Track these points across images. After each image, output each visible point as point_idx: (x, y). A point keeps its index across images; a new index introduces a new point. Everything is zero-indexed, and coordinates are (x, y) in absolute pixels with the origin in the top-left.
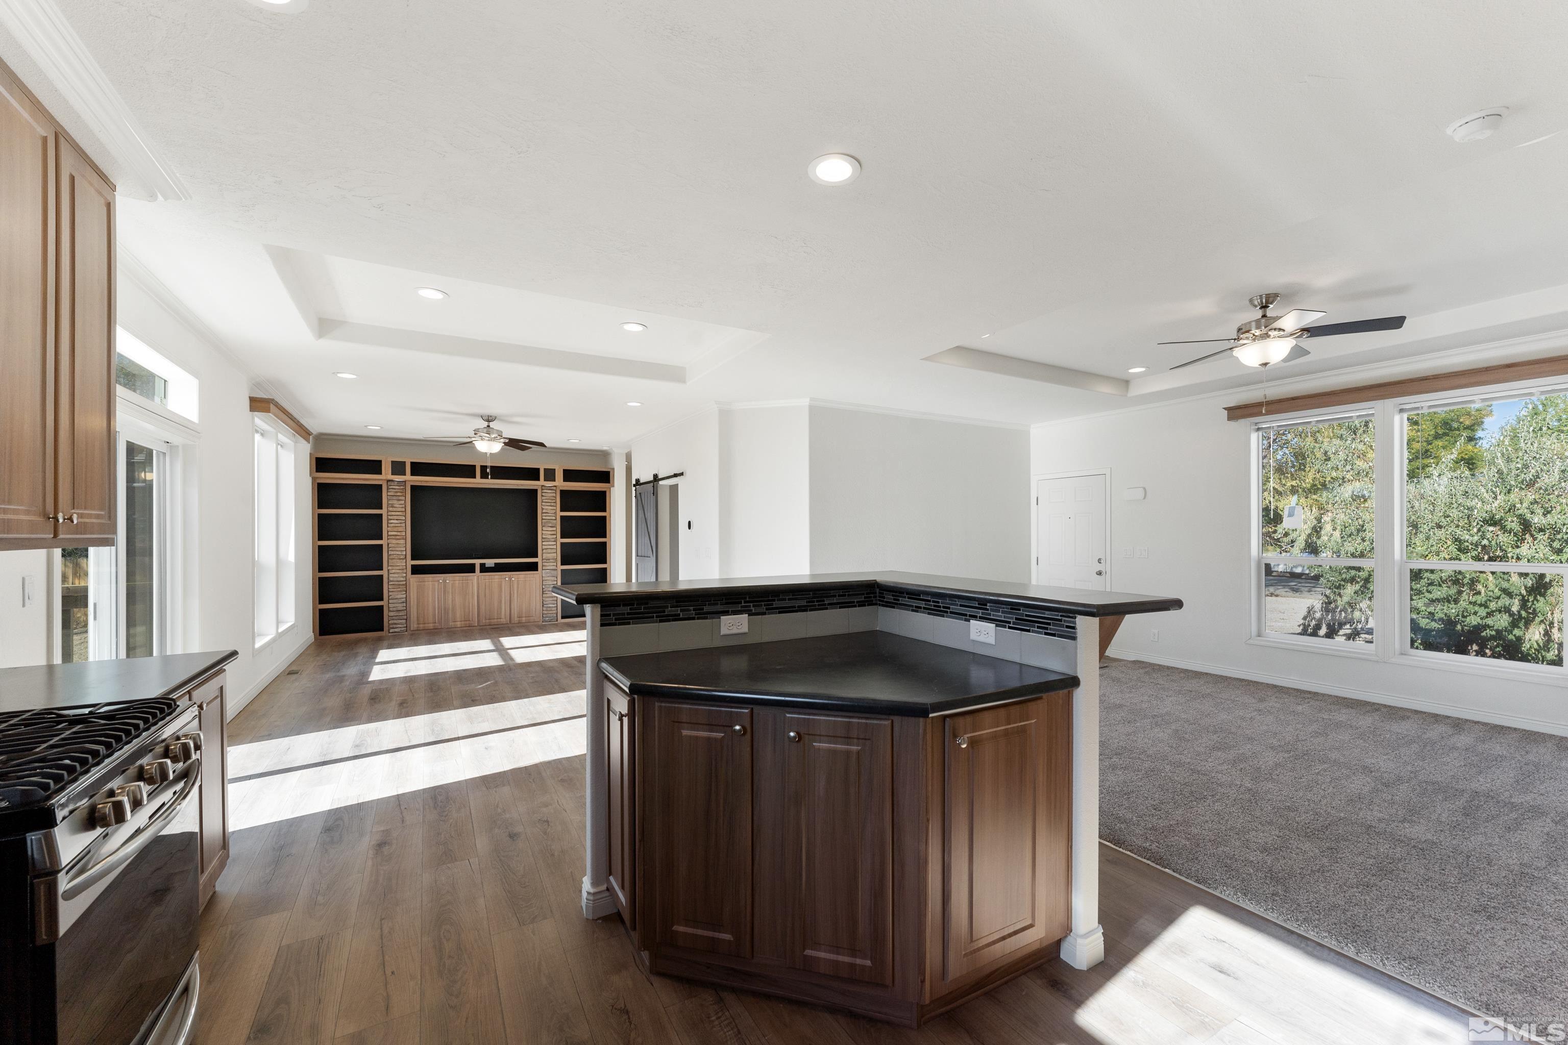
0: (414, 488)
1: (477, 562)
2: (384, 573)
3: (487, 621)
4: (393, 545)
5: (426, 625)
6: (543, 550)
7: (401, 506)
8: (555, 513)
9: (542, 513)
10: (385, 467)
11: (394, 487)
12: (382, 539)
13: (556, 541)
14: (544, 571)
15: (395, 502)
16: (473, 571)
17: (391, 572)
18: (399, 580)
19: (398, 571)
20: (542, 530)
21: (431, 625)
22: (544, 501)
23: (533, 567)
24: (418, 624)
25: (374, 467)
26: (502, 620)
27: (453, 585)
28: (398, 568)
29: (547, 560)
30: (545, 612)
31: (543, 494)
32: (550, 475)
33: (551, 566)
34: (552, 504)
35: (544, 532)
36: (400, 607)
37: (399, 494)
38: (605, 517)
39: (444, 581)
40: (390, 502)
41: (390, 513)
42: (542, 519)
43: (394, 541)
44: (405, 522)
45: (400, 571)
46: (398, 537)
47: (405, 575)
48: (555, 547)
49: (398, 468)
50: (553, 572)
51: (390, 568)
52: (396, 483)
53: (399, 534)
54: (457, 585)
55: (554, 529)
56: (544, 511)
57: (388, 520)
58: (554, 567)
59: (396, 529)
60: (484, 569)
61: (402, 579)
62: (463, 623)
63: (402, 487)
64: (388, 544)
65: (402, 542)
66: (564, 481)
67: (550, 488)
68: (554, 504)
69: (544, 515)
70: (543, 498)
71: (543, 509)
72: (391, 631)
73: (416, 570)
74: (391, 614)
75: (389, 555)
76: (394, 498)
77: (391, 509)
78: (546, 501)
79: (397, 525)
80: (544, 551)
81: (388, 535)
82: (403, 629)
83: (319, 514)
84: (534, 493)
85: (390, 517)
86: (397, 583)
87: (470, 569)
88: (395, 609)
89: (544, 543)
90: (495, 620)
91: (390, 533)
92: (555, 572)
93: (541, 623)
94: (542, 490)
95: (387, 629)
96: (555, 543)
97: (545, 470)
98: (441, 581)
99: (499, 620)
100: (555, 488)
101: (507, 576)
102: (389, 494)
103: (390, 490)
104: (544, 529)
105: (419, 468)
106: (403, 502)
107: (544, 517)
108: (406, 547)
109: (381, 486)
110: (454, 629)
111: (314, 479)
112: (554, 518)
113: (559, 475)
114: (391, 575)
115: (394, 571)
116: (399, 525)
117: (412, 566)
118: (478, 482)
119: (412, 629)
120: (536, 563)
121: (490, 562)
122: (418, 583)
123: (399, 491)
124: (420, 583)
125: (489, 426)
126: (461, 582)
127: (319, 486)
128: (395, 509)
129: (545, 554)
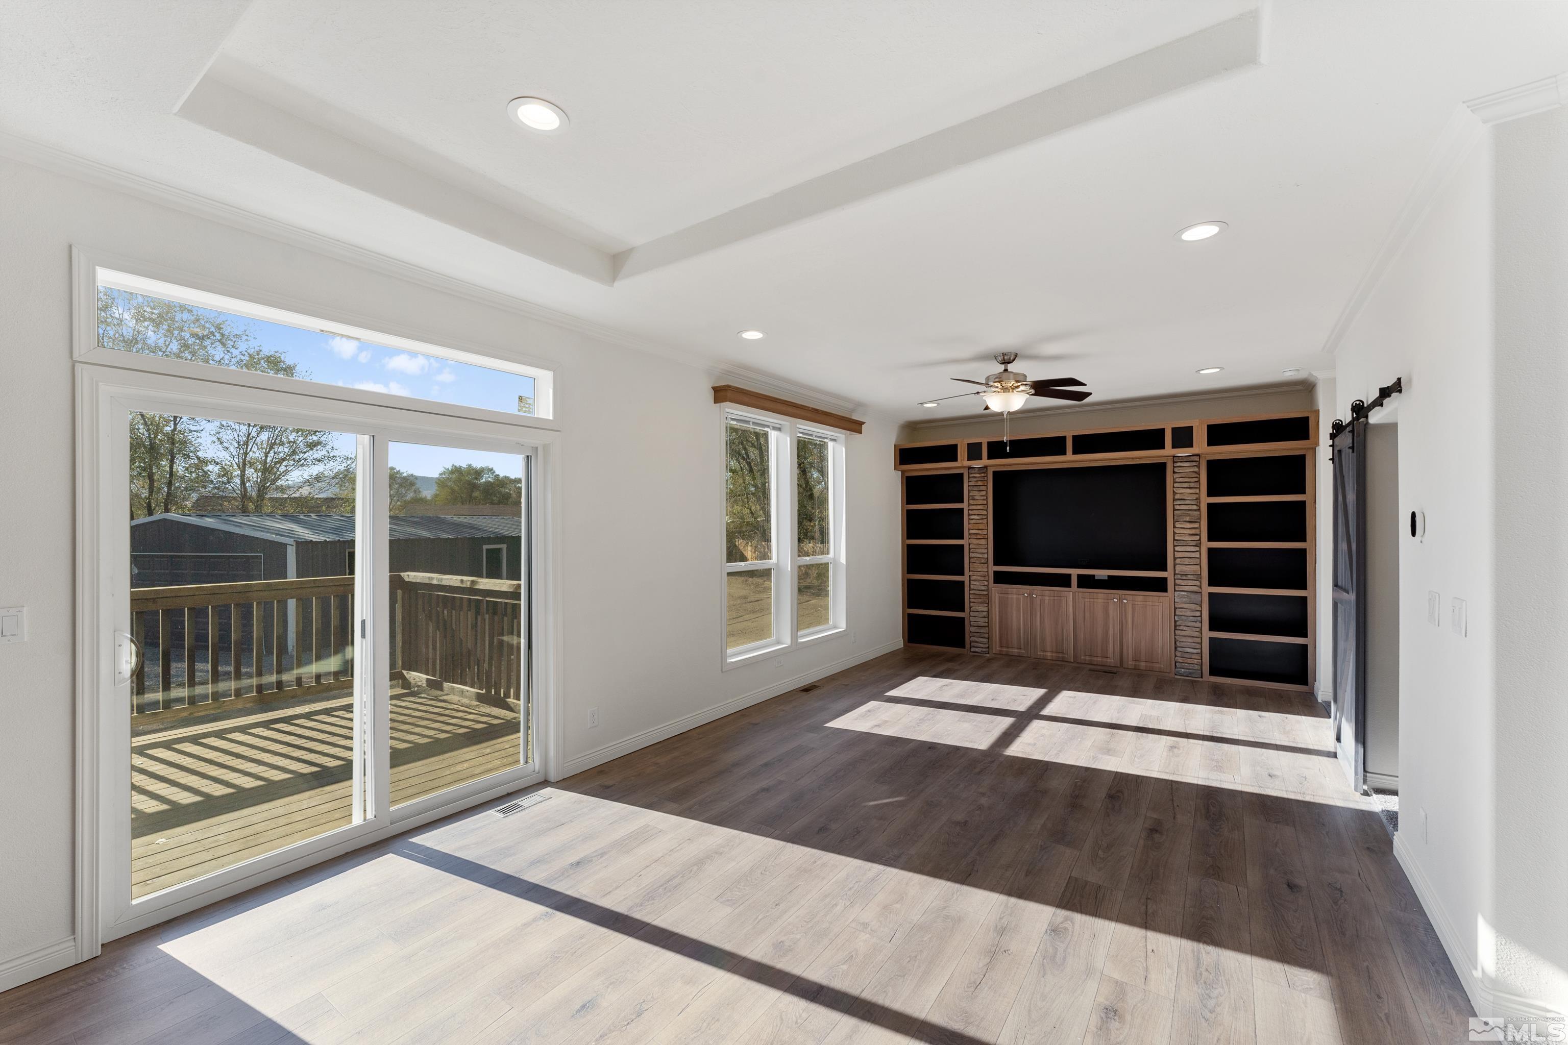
0: (999, 477)
1: (1074, 572)
2: (965, 578)
3: (1088, 658)
4: (974, 546)
5: (1011, 650)
6: (1175, 559)
7: (982, 498)
8: (1198, 499)
9: (1174, 500)
10: (961, 453)
11: (975, 475)
12: (963, 538)
13: (1198, 545)
14: (1177, 593)
15: (976, 493)
16: (1069, 585)
17: (971, 578)
18: (979, 589)
19: (979, 578)
20: (1174, 527)
21: (1016, 651)
22: (1177, 480)
23: (1160, 586)
24: (1001, 647)
25: (948, 453)
26: (1109, 660)
27: (1042, 601)
28: (979, 574)
29: (1182, 575)
30: (1180, 660)
31: (1176, 470)
32: (1183, 437)
33: (1190, 585)
34: (1192, 485)
35: (1177, 531)
36: (982, 622)
37: (979, 483)
38: (1303, 504)
39: (1030, 595)
40: (970, 494)
41: (971, 507)
42: (1174, 510)
43: (975, 541)
44: (987, 518)
45: (982, 578)
46: (979, 536)
47: (986, 583)
48: (1197, 555)
49: (974, 451)
50: (1193, 596)
51: (971, 573)
52: (977, 469)
53: (980, 532)
54: (1047, 601)
55: (1196, 525)
56: (1177, 497)
57: (969, 515)
58: (1196, 589)
59: (977, 526)
60: (1084, 582)
61: (983, 588)
62: (1054, 654)
63: (983, 475)
64: (969, 544)
65: (983, 542)
66: (1209, 445)
67: (1187, 459)
68: (1196, 485)
69: (1178, 502)
70: (1176, 476)
71: (1175, 494)
72: (973, 649)
73: (1000, 578)
74: (973, 629)
75: (970, 558)
76: (975, 488)
77: (971, 502)
78: (1181, 480)
79: (978, 521)
80: (1178, 561)
81: (969, 534)
82: (984, 650)
83: (907, 511)
84: (1159, 469)
85: (971, 512)
86: (978, 592)
87: (1064, 581)
88: (975, 624)
89: (1177, 548)
90: (1099, 659)
91: (971, 532)
92: (1197, 597)
93: (1172, 675)
94: (1174, 462)
95: (969, 646)
96: (1197, 549)
97: (1174, 430)
98: (1026, 594)
99: (1105, 660)
100: (1197, 458)
101: (1115, 596)
102: (970, 484)
103: (971, 480)
104: (1178, 525)
105: (997, 450)
106: (984, 493)
107: (1177, 507)
108: (987, 548)
109: (962, 475)
110: (1043, 661)
111: (903, 472)
112: (1195, 507)
113: (1200, 436)
114: (972, 582)
115: (974, 578)
116: (981, 521)
117: (995, 572)
118: (1070, 459)
119: (994, 652)
120: (1165, 580)
121: (1101, 574)
122: (1001, 595)
123: (980, 479)
124: (1002, 595)
125: (1006, 370)
126: (1052, 598)
127: (907, 478)
128: (975, 502)
129: (1177, 567)
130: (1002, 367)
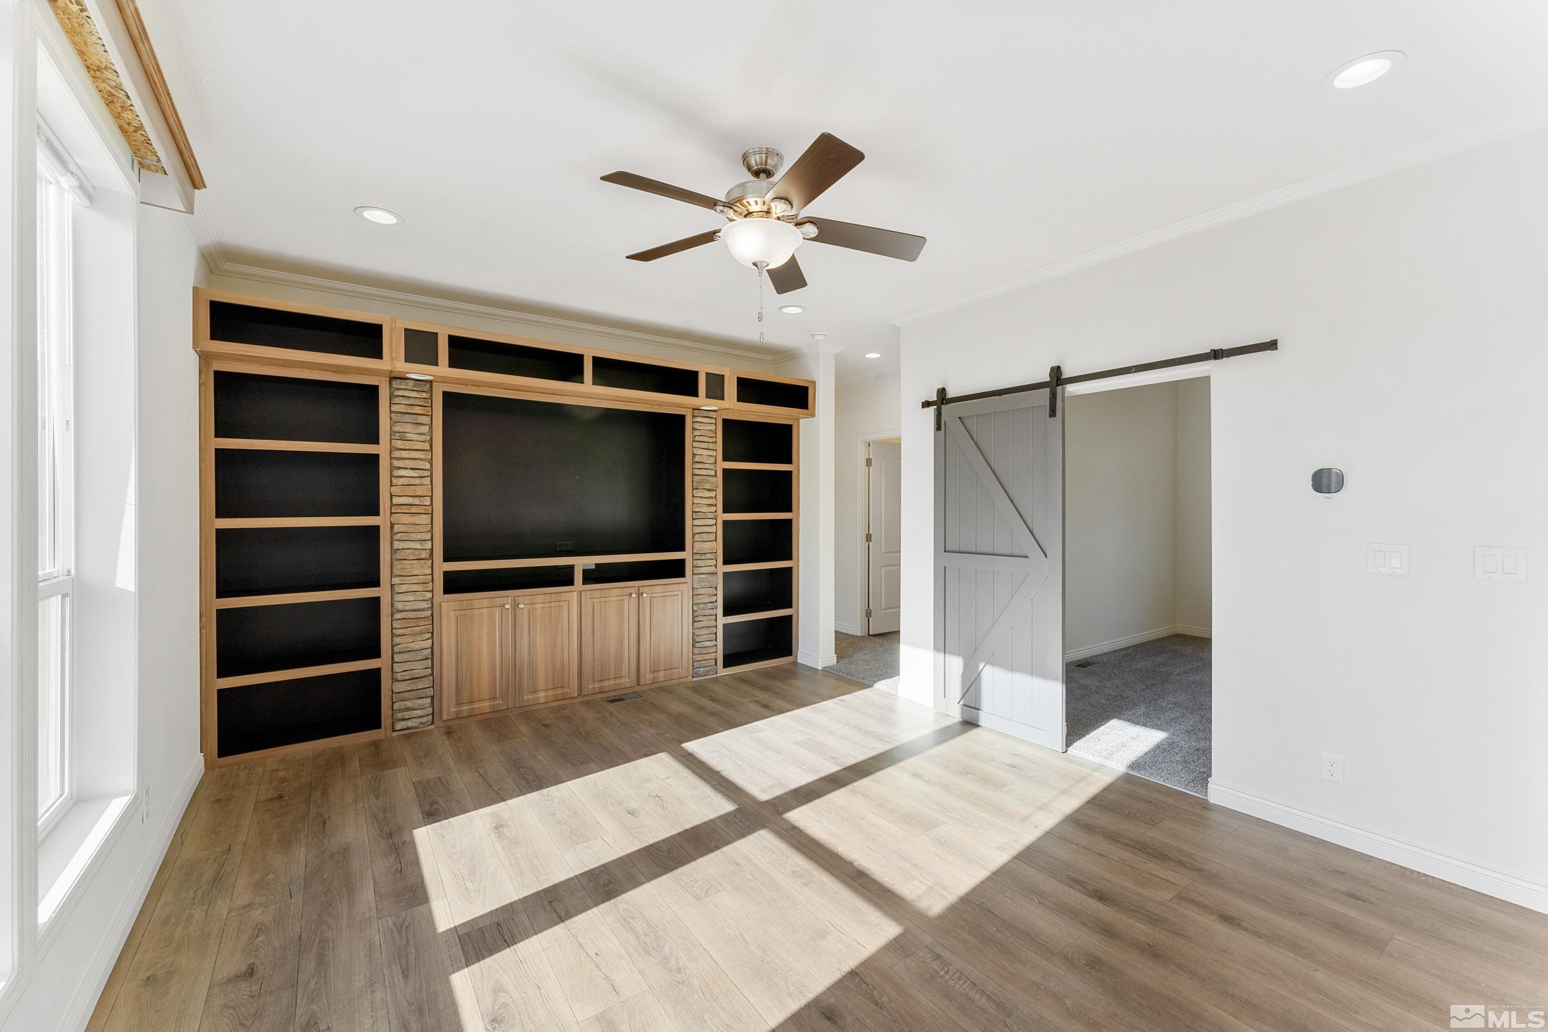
0: (452, 398)
1: (577, 563)
2: (382, 592)
3: (596, 685)
4: (403, 529)
5: (476, 706)
6: (693, 535)
7: (422, 438)
8: (714, 463)
9: (694, 462)
10: (390, 343)
11: (407, 391)
12: (378, 514)
13: (715, 518)
14: (696, 577)
15: (409, 428)
16: (570, 582)
17: (398, 589)
18: (416, 607)
19: (415, 588)
20: (694, 496)
21: (487, 704)
22: (697, 439)
23: (676, 570)
24: (459, 704)
25: (365, 337)
26: (623, 680)
27: (532, 614)
28: (414, 580)
29: (700, 554)
30: (698, 658)
31: (697, 426)
32: (715, 385)
33: (706, 566)
34: (712, 446)
35: (696, 500)
36: (420, 668)
37: (417, 410)
38: (789, 473)
39: (515, 606)
40: (396, 429)
41: (397, 454)
42: (694, 475)
43: (406, 519)
44: (431, 476)
45: (419, 588)
46: (414, 510)
47: (429, 595)
48: (713, 529)
49: (419, 344)
50: (710, 578)
51: (396, 580)
52: (413, 382)
53: (416, 501)
54: (539, 612)
55: (713, 494)
56: (697, 459)
57: (393, 468)
58: (713, 569)
59: (410, 491)
60: (593, 576)
61: (424, 605)
62: (550, 693)
63: (424, 395)
64: (392, 526)
65: (425, 519)
66: (739, 400)
67: (706, 415)
68: (715, 446)
69: (697, 466)
70: (696, 433)
71: (694, 455)
72: (399, 726)
73: (455, 584)
74: (399, 687)
75: (394, 551)
76: (408, 418)
77: (399, 444)
78: (701, 439)
79: (412, 481)
80: (697, 537)
81: (392, 505)
82: (425, 719)
83: (217, 451)
84: (678, 423)
85: (397, 463)
86: (412, 615)
87: (563, 578)
88: (407, 675)
89: (694, 522)
90: (612, 682)
91: (396, 500)
92: (713, 579)
93: (690, 679)
94: (694, 416)
95: (389, 722)
96: (714, 522)
97: (708, 374)
98: (508, 606)
99: (618, 681)
100: (720, 415)
101: (633, 590)
102: (394, 409)
103: (396, 400)
104: (697, 494)
105: (466, 351)
106: (425, 429)
107: (697, 472)
108: (431, 530)
109: (374, 390)
111: (205, 358)
112: (714, 473)
113: (731, 389)
114: (398, 597)
115: (404, 588)
116: (417, 481)
117: (446, 574)
118: (585, 392)
119: (445, 718)
120: (682, 562)
122: (458, 613)
123: (417, 402)
124: (463, 612)
126: (547, 605)
127: (218, 375)
128: (407, 445)
129: (696, 544)
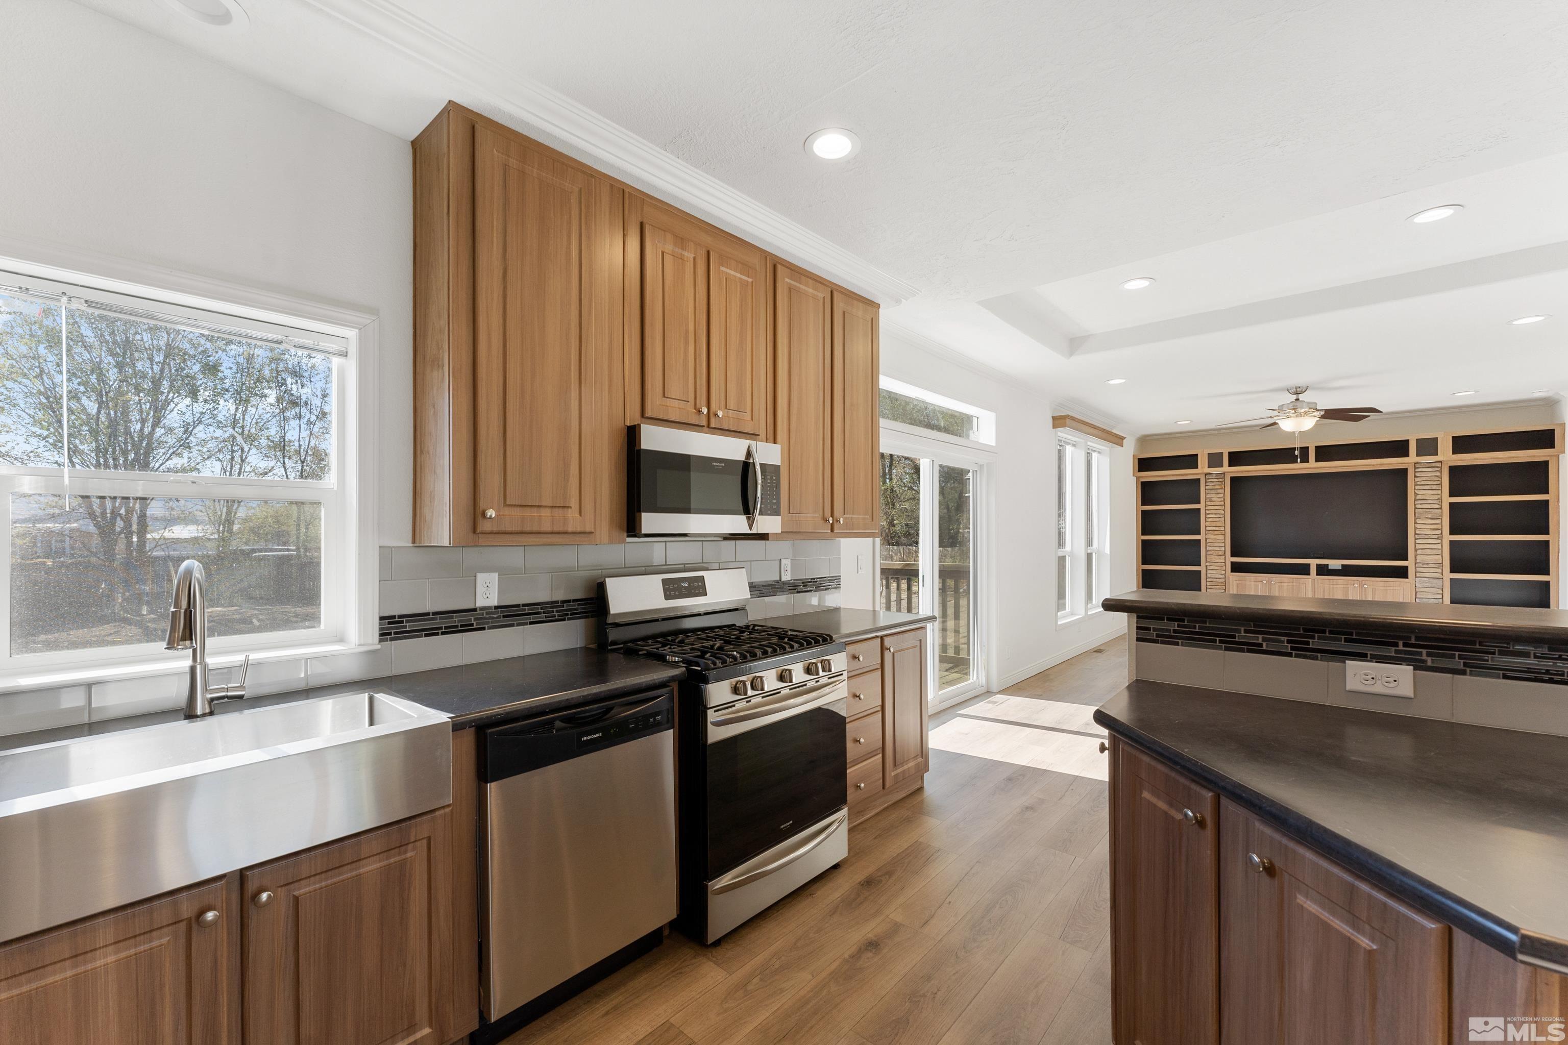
0: (1234, 480)
1: (1313, 563)
2: (1202, 568)
4: (1211, 541)
6: (1416, 550)
7: (1220, 500)
8: (1440, 500)
9: (1416, 500)
10: (1202, 461)
11: (1212, 480)
12: (1200, 534)
13: (1440, 538)
14: (1418, 579)
15: (1213, 496)
16: (1308, 573)
17: (1208, 568)
18: (1216, 577)
19: (1216, 568)
20: (1416, 523)
22: (1419, 483)
23: (1402, 573)
25: (1190, 461)
27: (1281, 587)
28: (1216, 564)
29: (1423, 564)
31: (1417, 474)
32: (1428, 446)
33: (1431, 572)
34: (1434, 487)
35: (1418, 526)
37: (1217, 487)
38: (1545, 502)
39: (1269, 582)
40: (1207, 496)
41: (1208, 508)
42: (1416, 508)
43: (1212, 537)
44: (1224, 517)
45: (1219, 568)
46: (1216, 532)
47: (1223, 572)
48: (1439, 546)
49: (1215, 460)
50: (1435, 581)
51: (1208, 564)
52: (1214, 475)
53: (1217, 529)
54: (1285, 587)
55: (1439, 521)
56: (1418, 497)
57: (1206, 514)
58: (1438, 575)
59: (1214, 524)
60: (1323, 571)
61: (1220, 576)
63: (1221, 480)
64: (1206, 539)
65: (1221, 537)
66: (1454, 453)
67: (1430, 465)
68: (1438, 487)
69: (1420, 502)
70: (1417, 479)
71: (1416, 494)
73: (1236, 568)
75: (1206, 551)
76: (1213, 491)
77: (1209, 503)
78: (1423, 483)
79: (1215, 519)
80: (1419, 552)
81: (1206, 530)
83: (1142, 511)
84: (1400, 475)
85: (1208, 512)
86: (1215, 580)
87: (1304, 570)
89: (1418, 541)
91: (1208, 528)
92: (1439, 582)
94: (1414, 468)
96: (1439, 541)
97: (1418, 441)
98: (1265, 582)
100: (1439, 465)
101: (1356, 582)
102: (1207, 488)
103: (1208, 484)
104: (1419, 521)
105: (1236, 458)
106: (1222, 495)
107: (1418, 506)
108: (1225, 542)
109: (1199, 480)
111: (1138, 478)
112: (1437, 506)
113: (1445, 446)
114: (1208, 572)
115: (1211, 568)
116: (1218, 519)
117: (1232, 563)
118: (1313, 466)
120: (1406, 568)
121: (1335, 564)
122: (1238, 582)
123: (1217, 483)
124: (1240, 582)
125: (1297, 400)
126: (1290, 584)
127: (1143, 483)
128: (1213, 503)
129: (1418, 557)
130: (1295, 397)
